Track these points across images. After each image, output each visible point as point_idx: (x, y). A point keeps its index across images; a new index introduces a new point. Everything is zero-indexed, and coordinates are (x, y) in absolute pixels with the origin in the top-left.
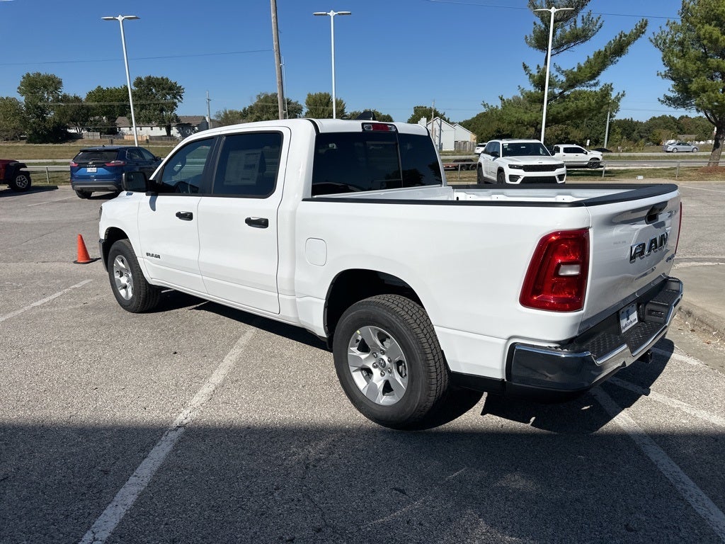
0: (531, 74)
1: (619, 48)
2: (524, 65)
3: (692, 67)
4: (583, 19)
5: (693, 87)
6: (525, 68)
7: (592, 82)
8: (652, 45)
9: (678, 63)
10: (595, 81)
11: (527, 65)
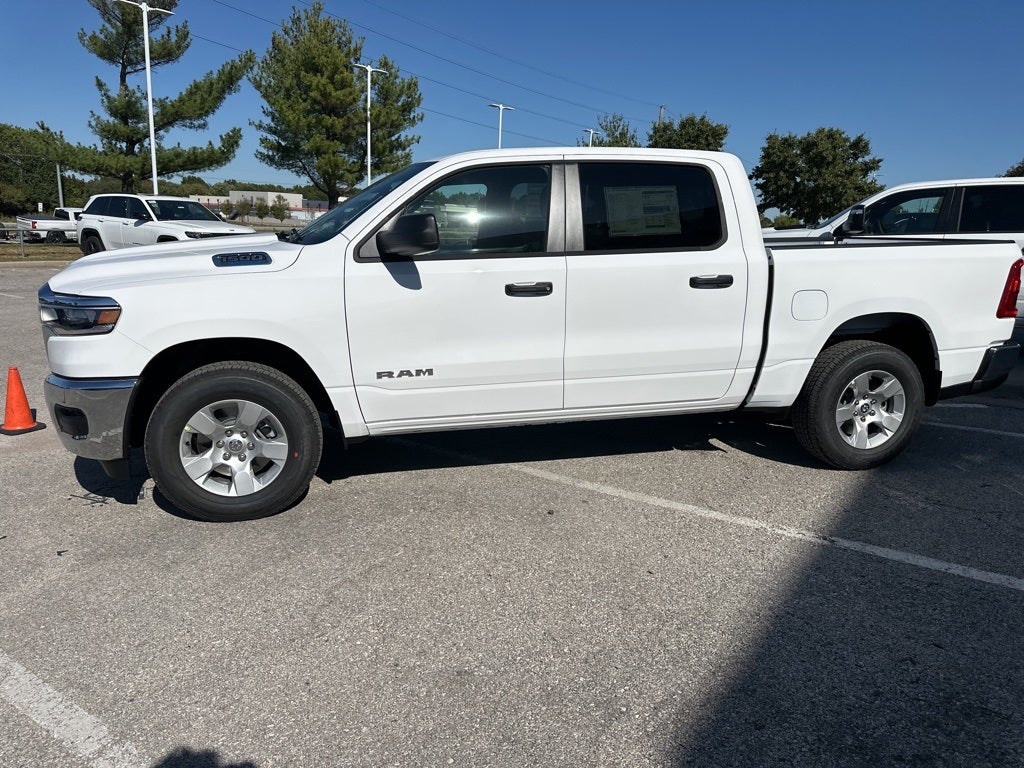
0: (108, 97)
1: (228, 81)
2: (98, 80)
3: (303, 122)
4: (177, 31)
5: (306, 146)
6: (100, 85)
7: (196, 123)
8: (251, 86)
9: (290, 116)
10: (202, 122)
11: (103, 81)
